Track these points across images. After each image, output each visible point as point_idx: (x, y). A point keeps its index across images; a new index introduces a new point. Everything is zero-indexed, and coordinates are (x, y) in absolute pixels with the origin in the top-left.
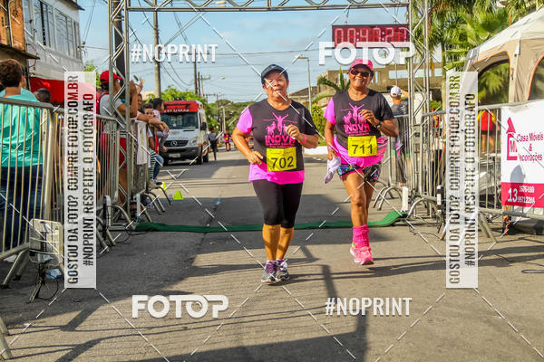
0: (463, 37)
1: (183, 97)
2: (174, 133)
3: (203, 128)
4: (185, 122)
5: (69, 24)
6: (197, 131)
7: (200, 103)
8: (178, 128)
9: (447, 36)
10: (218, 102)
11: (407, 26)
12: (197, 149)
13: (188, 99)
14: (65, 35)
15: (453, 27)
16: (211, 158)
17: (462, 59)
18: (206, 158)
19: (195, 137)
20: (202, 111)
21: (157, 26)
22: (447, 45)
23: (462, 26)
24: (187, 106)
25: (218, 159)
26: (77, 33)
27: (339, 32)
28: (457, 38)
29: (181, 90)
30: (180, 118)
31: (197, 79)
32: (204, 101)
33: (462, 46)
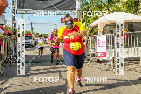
0: (89, 21)
1: (29, 32)
2: (27, 41)
3: (33, 39)
4: (29, 38)
5: (3, 16)
6: (32, 40)
7: (33, 34)
8: (28, 39)
9: (86, 20)
10: (37, 34)
11: (77, 18)
12: (32, 44)
13: (30, 33)
14: (2, 19)
15: (87, 19)
16: (35, 46)
17: (89, 25)
18: (34, 46)
19: (32, 41)
20: (33, 36)
21: (23, 17)
22: (86, 22)
23: (89, 18)
24: (30, 34)
25: (37, 46)
26: (5, 18)
27: (63, 19)
28: (88, 21)
29: (28, 31)
30: (28, 37)
31: (32, 29)
32: (34, 34)
33: (89, 23)
